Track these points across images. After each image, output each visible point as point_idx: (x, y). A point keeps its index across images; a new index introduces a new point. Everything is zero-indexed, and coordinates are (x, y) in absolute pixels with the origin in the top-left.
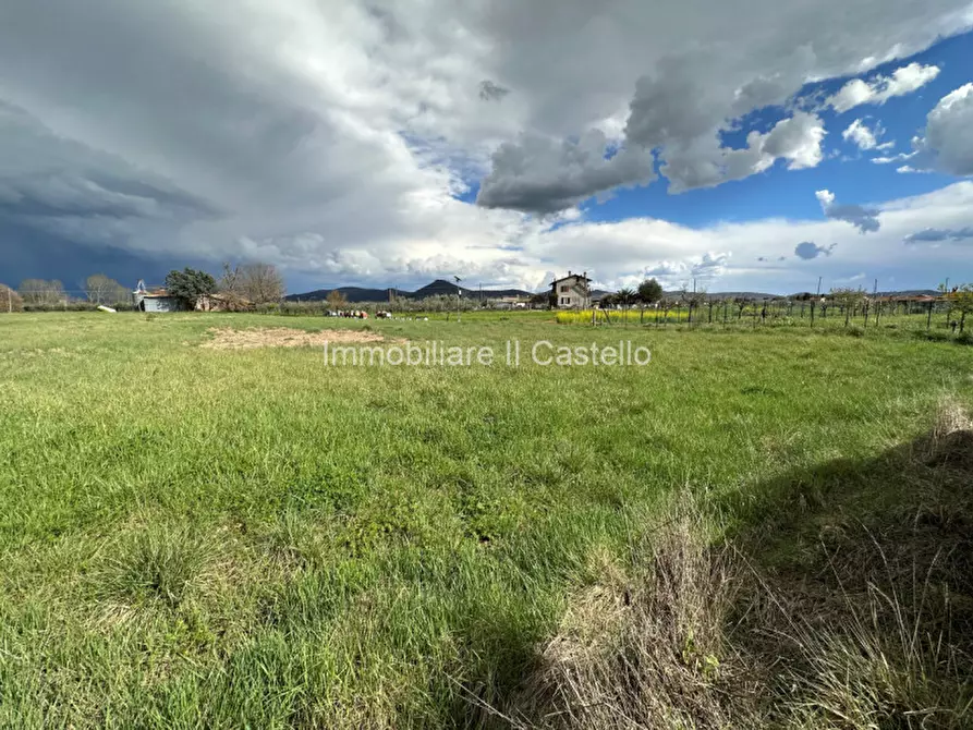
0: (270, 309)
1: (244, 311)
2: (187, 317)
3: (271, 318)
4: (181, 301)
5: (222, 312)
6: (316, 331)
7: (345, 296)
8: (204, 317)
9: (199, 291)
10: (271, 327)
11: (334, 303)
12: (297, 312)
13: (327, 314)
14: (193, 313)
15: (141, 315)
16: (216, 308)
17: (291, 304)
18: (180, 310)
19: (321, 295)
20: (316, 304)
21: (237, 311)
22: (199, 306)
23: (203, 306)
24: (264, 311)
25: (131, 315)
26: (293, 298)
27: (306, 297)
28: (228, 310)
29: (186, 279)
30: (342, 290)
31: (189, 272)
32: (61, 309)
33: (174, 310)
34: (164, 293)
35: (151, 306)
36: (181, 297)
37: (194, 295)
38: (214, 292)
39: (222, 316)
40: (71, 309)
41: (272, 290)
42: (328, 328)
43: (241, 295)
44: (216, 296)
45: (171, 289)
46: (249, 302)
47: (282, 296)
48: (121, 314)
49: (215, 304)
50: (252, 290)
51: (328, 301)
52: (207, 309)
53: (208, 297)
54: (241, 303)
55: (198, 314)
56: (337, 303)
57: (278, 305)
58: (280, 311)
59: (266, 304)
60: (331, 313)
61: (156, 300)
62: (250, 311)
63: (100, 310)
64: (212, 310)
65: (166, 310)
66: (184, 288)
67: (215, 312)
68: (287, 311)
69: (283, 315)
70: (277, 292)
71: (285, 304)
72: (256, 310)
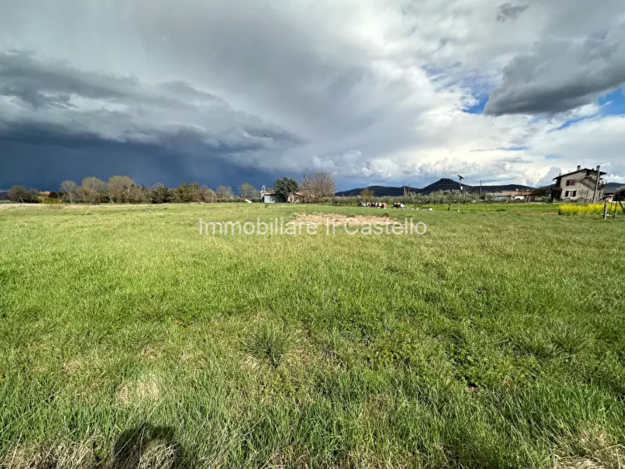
0: (326, 201)
1: (312, 203)
2: (283, 206)
3: (326, 207)
4: (281, 197)
5: (301, 203)
6: (353, 216)
7: (372, 192)
8: (291, 206)
9: (290, 191)
10: (326, 213)
11: (365, 197)
12: (342, 203)
13: (360, 205)
14: (286, 204)
15: (263, 204)
16: (297, 201)
17: (339, 198)
18: (280, 202)
19: (357, 192)
20: (354, 198)
21: (308, 202)
22: (289, 200)
23: (291, 199)
24: (322, 203)
25: (258, 204)
26: (340, 194)
27: (347, 194)
28: (303, 202)
29: (284, 184)
30: (371, 188)
31: (285, 179)
32: (230, 201)
33: (277, 202)
34: (273, 192)
35: (267, 199)
36: (281, 194)
37: (287, 192)
38: (297, 191)
39: (300, 205)
40: (234, 201)
41: (328, 190)
42: (361, 214)
43: (311, 192)
44: (298, 193)
45: (276, 190)
46: (315, 197)
47: (333, 193)
48: (255, 204)
49: (297, 198)
50: (317, 190)
51: (361, 196)
52: (293, 201)
53: (294, 194)
54: (310, 198)
55: (289, 204)
56: (367, 197)
57: (331, 199)
58: (331, 203)
59: (324, 198)
61: (269, 196)
62: (315, 202)
63: (246, 202)
64: (295, 202)
65: (274, 202)
66: (283, 189)
67: (297, 203)
68: (335, 203)
69: (333, 206)
70: (331, 190)
71: (335, 198)
72: (318, 202)
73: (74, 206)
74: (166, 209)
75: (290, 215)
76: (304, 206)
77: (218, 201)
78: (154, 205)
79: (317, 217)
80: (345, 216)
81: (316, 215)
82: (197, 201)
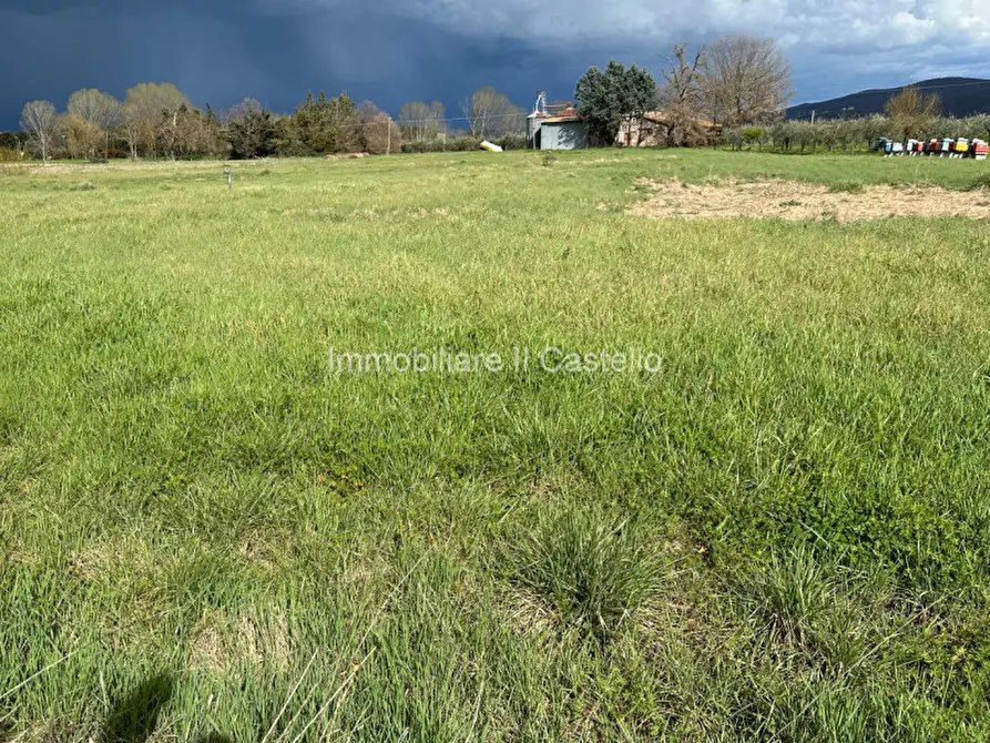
0: (751, 137)
1: (700, 144)
2: (601, 157)
3: (752, 158)
4: (595, 130)
5: (660, 147)
7: (934, 99)
8: (629, 157)
9: (625, 108)
10: (751, 178)
11: (900, 121)
12: (808, 144)
13: (880, 149)
14: (614, 151)
15: (536, 155)
16: (650, 139)
17: (796, 126)
18: (591, 145)
19: (869, 102)
20: (855, 123)
21: (685, 145)
22: (621, 137)
23: (629, 136)
24: (738, 144)
25: (521, 155)
26: (802, 112)
27: (830, 110)
28: (670, 144)
29: (606, 83)
30: (927, 87)
31: (613, 71)
32: (438, 148)
33: (579, 146)
34: (570, 113)
35: (551, 139)
36: (596, 121)
37: (615, 114)
39: (659, 155)
40: (450, 148)
41: (760, 99)
42: (885, 181)
43: (698, 111)
44: (651, 115)
45: (582, 106)
46: (710, 125)
47: (779, 109)
48: (510, 154)
49: (649, 131)
50: (719, 99)
51: (887, 115)
52: (634, 141)
53: (638, 117)
54: (695, 129)
55: (620, 151)
56: (910, 120)
57: (768, 129)
58: (771, 143)
59: (745, 127)
60: (889, 144)
61: (558, 128)
62: (712, 143)
63: (483, 149)
64: (643, 144)
65: (571, 146)
66: (602, 103)
67: (647, 147)
68: (785, 143)
69: (777, 153)
70: (770, 100)
71: (784, 127)
72: (723, 142)
73: (51, 168)
74: (267, 172)
75: (630, 185)
77: (404, 150)
78: (236, 163)
79: (718, 193)
80: (823, 188)
81: (716, 185)
82: (346, 151)
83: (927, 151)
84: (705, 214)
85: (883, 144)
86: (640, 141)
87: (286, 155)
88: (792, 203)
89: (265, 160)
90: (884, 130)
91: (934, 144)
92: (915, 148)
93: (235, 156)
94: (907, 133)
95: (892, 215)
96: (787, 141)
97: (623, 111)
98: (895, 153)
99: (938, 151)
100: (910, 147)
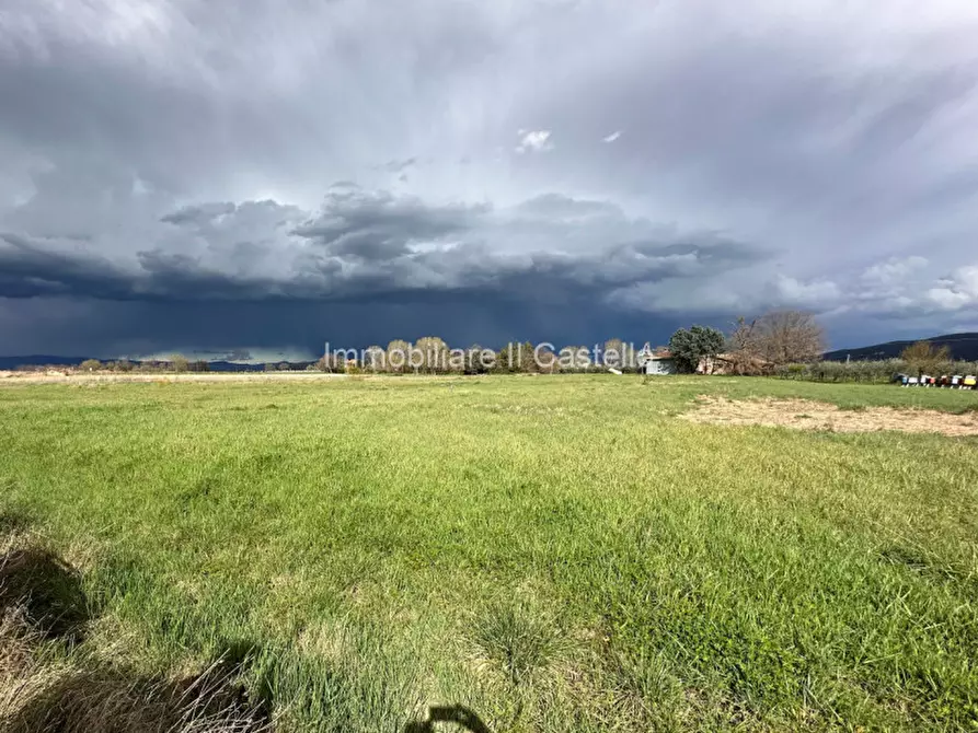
0: (794, 371)
1: (756, 374)
2: (684, 380)
3: (792, 384)
4: (682, 364)
5: (728, 375)
6: (857, 409)
7: (945, 349)
8: (708, 382)
9: (704, 352)
10: (783, 398)
11: (915, 364)
12: (838, 377)
13: (897, 380)
14: (693, 376)
15: (642, 377)
16: (721, 370)
17: (829, 364)
18: (681, 373)
19: (894, 349)
20: (880, 363)
21: (746, 374)
22: (700, 368)
23: (706, 369)
24: (785, 375)
25: (632, 377)
26: (839, 356)
27: (858, 354)
28: (735, 373)
29: (690, 338)
30: (937, 342)
31: (695, 330)
32: (582, 371)
33: (674, 373)
34: (665, 352)
35: (653, 369)
36: (683, 359)
37: (696, 355)
38: (722, 352)
39: (724, 380)
40: (589, 371)
41: (803, 347)
42: (888, 404)
43: (755, 353)
44: (722, 356)
45: (674, 350)
46: (764, 362)
47: (818, 353)
48: (626, 376)
49: (720, 366)
50: (770, 348)
51: (904, 359)
52: (709, 371)
53: (713, 357)
54: (753, 364)
55: (697, 377)
56: (923, 363)
57: (807, 366)
58: (810, 375)
59: (790, 365)
60: (905, 378)
61: (658, 362)
62: (765, 374)
63: (610, 372)
64: (715, 373)
65: (666, 373)
66: (687, 349)
67: (719, 375)
68: (821, 376)
69: (815, 381)
70: (811, 348)
71: (820, 365)
72: (774, 373)
73: (375, 378)
74: (478, 383)
75: (692, 399)
76: (734, 380)
77: (562, 371)
78: (465, 377)
79: (754, 407)
80: (836, 407)
81: (755, 401)
82: (527, 371)
83: (938, 383)
84: (737, 421)
85: (900, 378)
86: (713, 371)
87: (493, 373)
88: (805, 417)
89: (481, 376)
90: (901, 369)
91: (944, 380)
92: (928, 381)
93: (466, 373)
94: (921, 372)
95: (880, 429)
96: (822, 374)
97: (701, 353)
98: (911, 384)
99: (948, 384)
100: (923, 380)
